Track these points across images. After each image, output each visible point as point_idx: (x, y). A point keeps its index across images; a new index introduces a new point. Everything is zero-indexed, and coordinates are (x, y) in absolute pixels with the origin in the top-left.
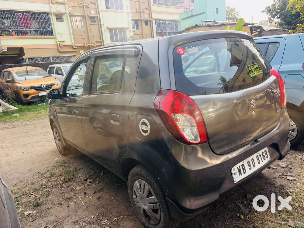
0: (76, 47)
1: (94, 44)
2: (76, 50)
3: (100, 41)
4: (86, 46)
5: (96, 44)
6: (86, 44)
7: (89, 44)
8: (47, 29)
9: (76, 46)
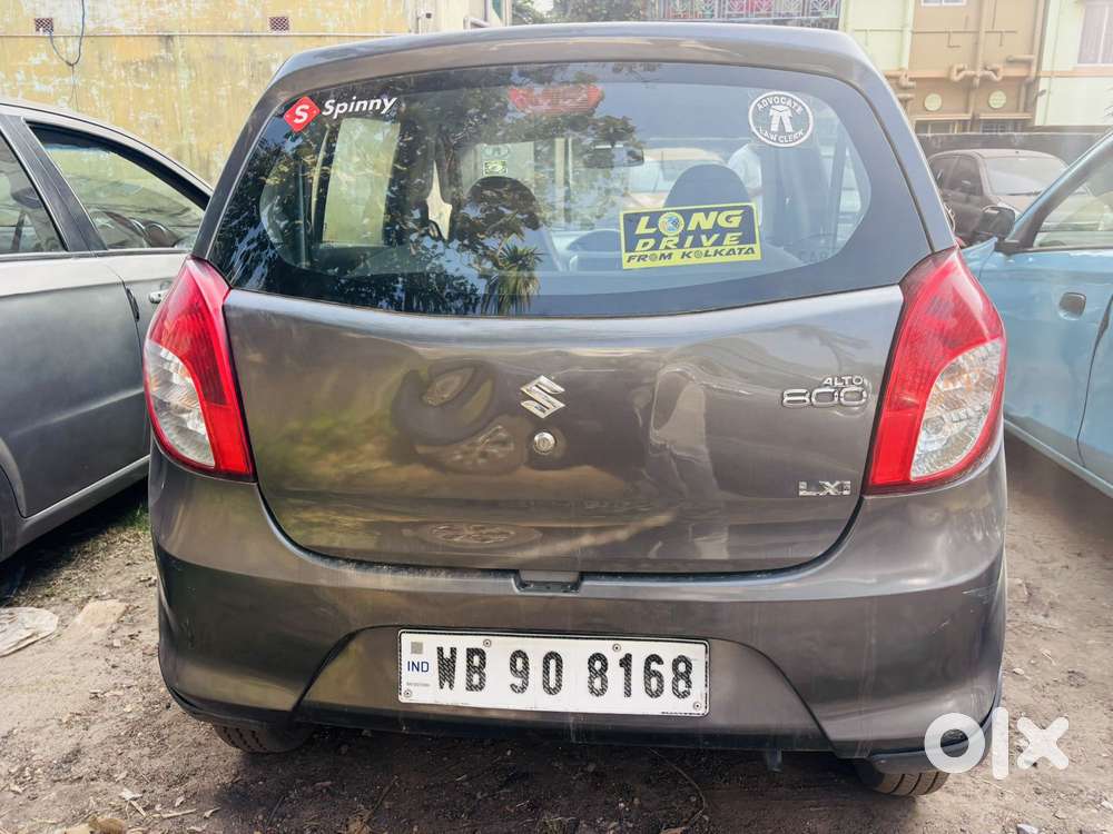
0: (911, 84)
1: (995, 71)
2: (909, 95)
3: (1027, 57)
4: (956, 78)
5: (1002, 70)
6: (959, 71)
7: (974, 68)
8: (818, 14)
9: (911, 80)
